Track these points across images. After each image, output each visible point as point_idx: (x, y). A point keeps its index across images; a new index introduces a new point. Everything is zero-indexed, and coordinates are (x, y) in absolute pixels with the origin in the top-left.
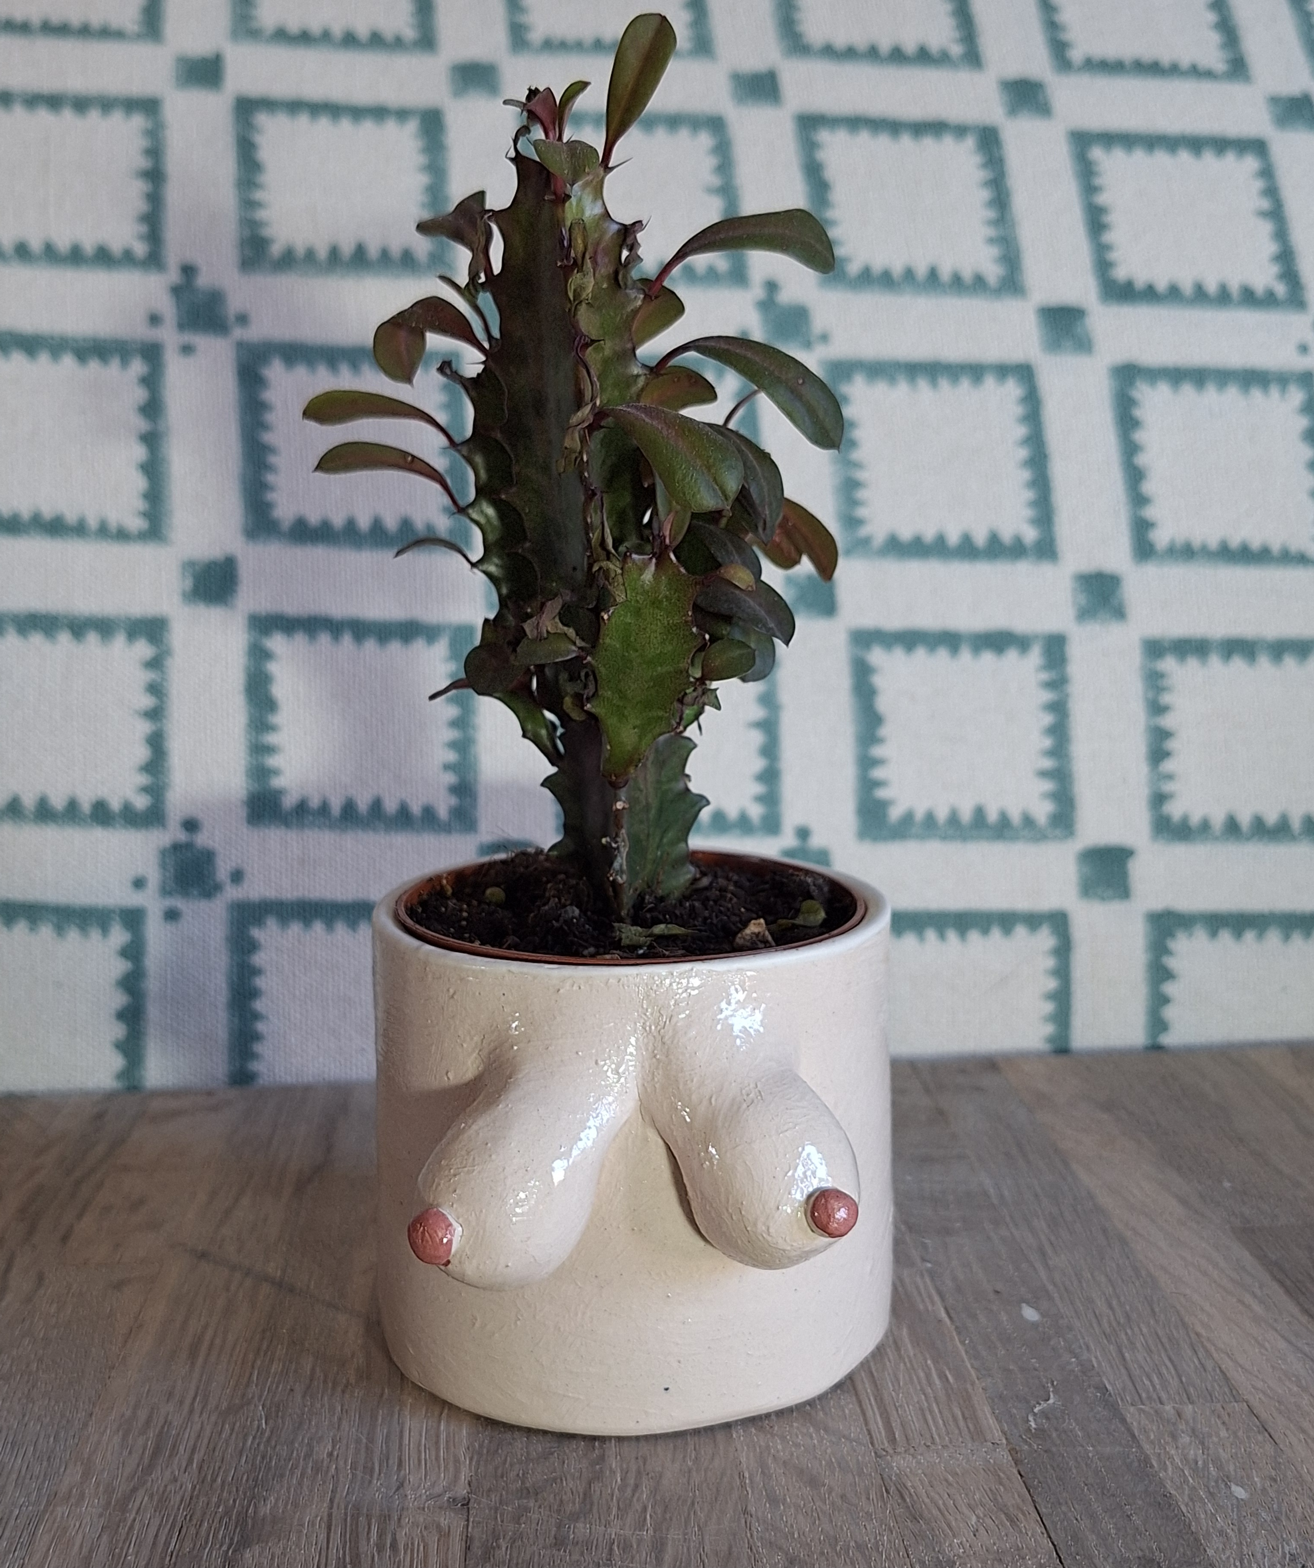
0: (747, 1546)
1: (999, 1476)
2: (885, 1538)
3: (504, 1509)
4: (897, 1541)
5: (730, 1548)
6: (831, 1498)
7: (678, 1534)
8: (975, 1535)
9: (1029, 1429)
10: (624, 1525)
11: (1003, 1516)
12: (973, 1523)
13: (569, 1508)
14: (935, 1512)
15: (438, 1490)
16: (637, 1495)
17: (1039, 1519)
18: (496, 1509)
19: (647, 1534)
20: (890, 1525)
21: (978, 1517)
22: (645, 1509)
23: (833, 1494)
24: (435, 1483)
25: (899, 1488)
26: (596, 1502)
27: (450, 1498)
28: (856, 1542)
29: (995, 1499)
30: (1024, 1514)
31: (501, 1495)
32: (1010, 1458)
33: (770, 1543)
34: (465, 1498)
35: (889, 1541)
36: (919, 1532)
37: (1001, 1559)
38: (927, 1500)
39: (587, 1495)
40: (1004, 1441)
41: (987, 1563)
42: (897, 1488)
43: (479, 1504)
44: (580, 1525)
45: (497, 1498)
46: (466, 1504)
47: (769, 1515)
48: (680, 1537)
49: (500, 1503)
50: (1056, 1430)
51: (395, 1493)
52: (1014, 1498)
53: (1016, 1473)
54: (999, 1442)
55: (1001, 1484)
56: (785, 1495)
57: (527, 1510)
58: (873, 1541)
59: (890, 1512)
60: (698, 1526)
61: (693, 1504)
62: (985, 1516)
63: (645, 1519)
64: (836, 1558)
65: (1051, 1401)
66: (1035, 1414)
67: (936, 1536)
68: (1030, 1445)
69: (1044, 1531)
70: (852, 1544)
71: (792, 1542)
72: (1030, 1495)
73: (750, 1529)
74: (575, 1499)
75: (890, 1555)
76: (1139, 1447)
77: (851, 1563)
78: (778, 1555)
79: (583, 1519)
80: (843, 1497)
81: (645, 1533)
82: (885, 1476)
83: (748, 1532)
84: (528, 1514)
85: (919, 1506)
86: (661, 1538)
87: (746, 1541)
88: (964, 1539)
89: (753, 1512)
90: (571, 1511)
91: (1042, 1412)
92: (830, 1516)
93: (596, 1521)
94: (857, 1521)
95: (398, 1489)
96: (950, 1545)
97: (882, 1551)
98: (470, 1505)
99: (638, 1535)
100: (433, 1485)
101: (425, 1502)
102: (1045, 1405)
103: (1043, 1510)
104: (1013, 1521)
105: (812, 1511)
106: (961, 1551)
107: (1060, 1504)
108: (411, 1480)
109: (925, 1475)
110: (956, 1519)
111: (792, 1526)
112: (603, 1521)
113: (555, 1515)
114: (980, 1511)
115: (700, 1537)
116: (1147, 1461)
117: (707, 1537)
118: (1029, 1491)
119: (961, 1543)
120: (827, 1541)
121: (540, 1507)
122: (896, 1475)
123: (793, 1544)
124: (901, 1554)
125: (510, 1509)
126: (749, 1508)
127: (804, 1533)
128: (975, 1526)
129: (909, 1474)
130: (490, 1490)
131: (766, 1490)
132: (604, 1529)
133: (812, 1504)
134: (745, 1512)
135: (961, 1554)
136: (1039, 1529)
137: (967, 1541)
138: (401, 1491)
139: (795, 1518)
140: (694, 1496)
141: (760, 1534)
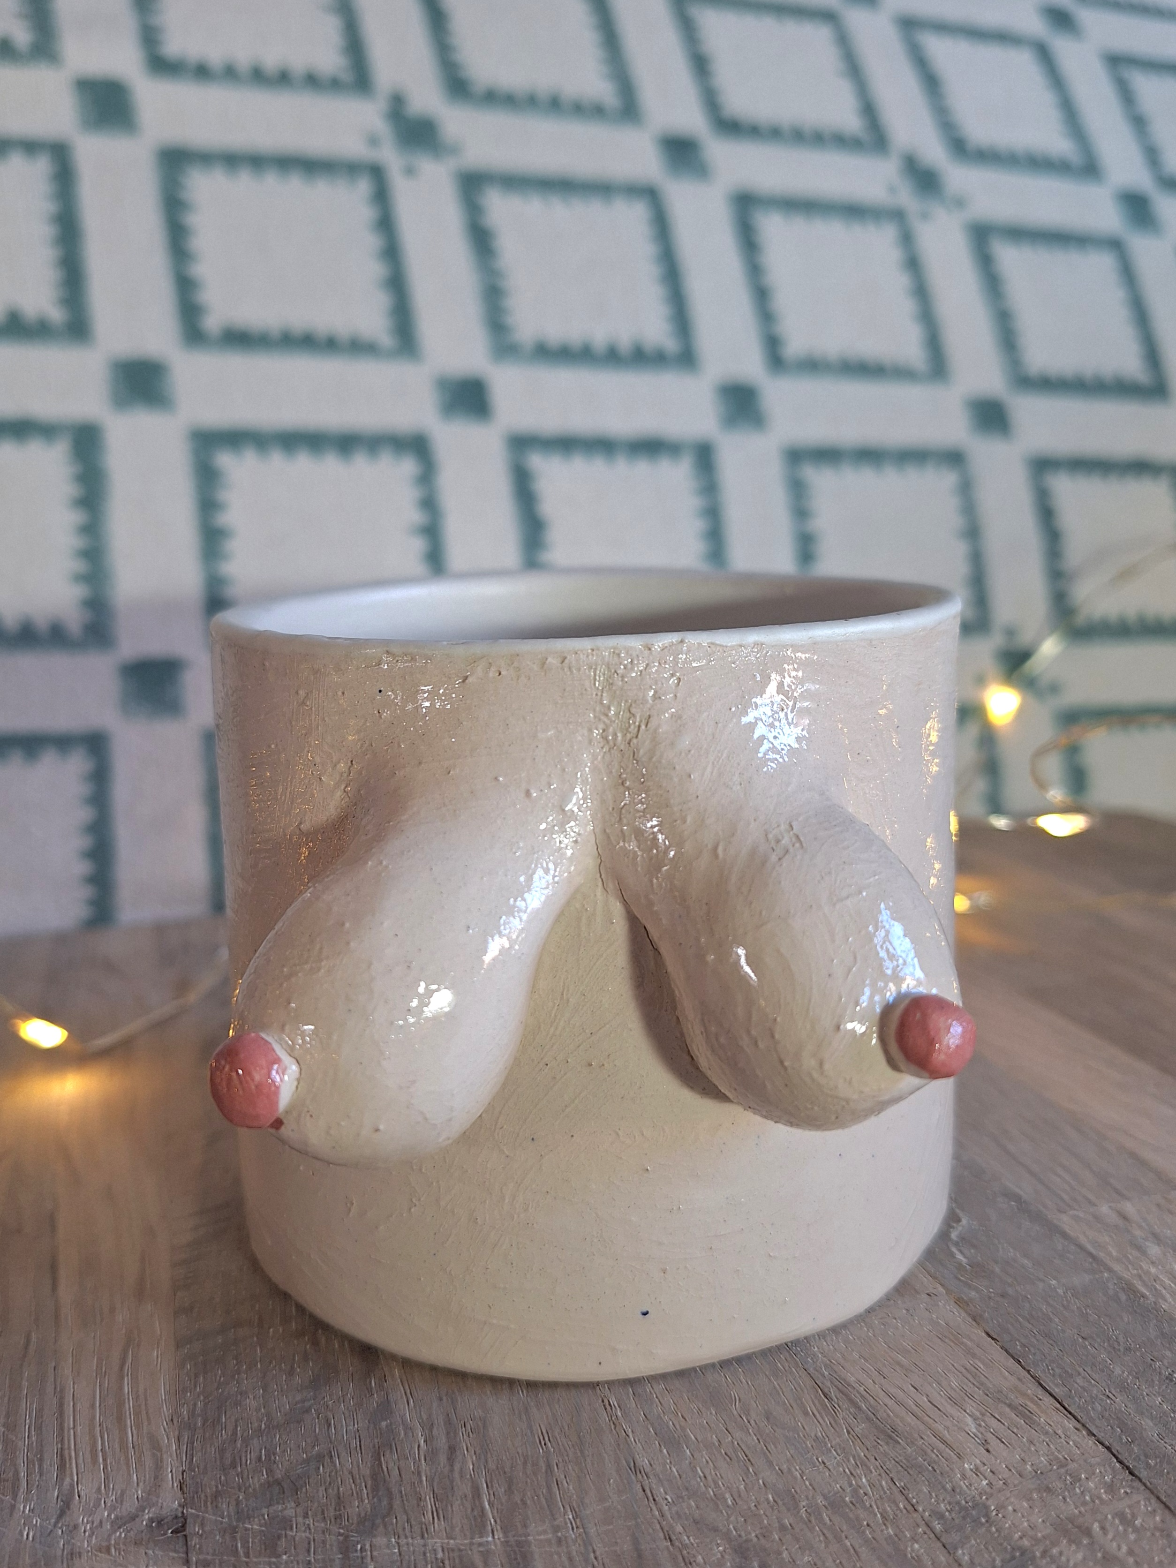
0: (661, 1535)
1: (962, 1343)
2: (864, 1480)
3: (246, 1529)
4: (884, 1483)
5: (636, 1542)
6: (752, 1422)
7: (545, 1532)
8: (988, 1451)
9: (960, 1266)
10: (452, 1528)
11: (1007, 1410)
12: (974, 1430)
13: (354, 1509)
14: (910, 1419)
15: (129, 1506)
16: (457, 1467)
17: (1058, 1406)
18: (234, 1530)
19: (494, 1540)
20: (859, 1456)
21: (975, 1419)
22: (477, 1493)
23: (753, 1414)
24: (122, 1494)
25: (840, 1386)
26: (395, 1490)
27: (151, 1520)
28: (825, 1497)
29: (982, 1384)
30: (1032, 1401)
31: (238, 1502)
32: (964, 1314)
33: (696, 1522)
34: (176, 1517)
35: (872, 1485)
36: (908, 1461)
37: (1048, 1487)
38: (890, 1403)
39: (378, 1480)
40: (941, 1289)
41: (1031, 1500)
42: (838, 1389)
43: (202, 1525)
44: (380, 1541)
45: (231, 1508)
46: (180, 1525)
47: (674, 1470)
48: (550, 1536)
49: (238, 1520)
50: (996, 1262)
51: (55, 1525)
52: (1005, 1378)
53: (984, 1335)
54: (934, 1291)
55: (974, 1356)
56: (683, 1429)
57: (286, 1524)
58: (848, 1490)
59: (848, 1432)
60: (572, 1509)
61: (549, 1466)
62: (983, 1415)
63: (483, 1510)
64: (809, 1534)
65: (964, 1221)
66: (956, 1244)
67: (935, 1462)
68: (976, 1289)
69: (1079, 1426)
70: (820, 1500)
71: (729, 1516)
72: (1024, 1368)
73: (654, 1500)
74: (361, 1490)
75: (885, 1510)
76: (1110, 1270)
77: (835, 1537)
78: (718, 1545)
79: (381, 1529)
80: (768, 1416)
81: (490, 1539)
82: (811, 1370)
83: (654, 1508)
84: (289, 1533)
85: (885, 1414)
86: (519, 1544)
87: (658, 1527)
88: (978, 1462)
89: (648, 1469)
90: (359, 1515)
91: (962, 1238)
92: (765, 1454)
93: (404, 1529)
94: (809, 1455)
95: (62, 1514)
96: (964, 1477)
97: (871, 1506)
98: (189, 1530)
99: (480, 1545)
100: (120, 1500)
101: (110, 1536)
102: (960, 1228)
103: (1056, 1391)
104: (1027, 1416)
105: (735, 1451)
106: (985, 1482)
107: (1071, 1376)
108: (82, 1494)
109: (865, 1359)
110: (947, 1428)
111: (716, 1483)
112: (416, 1528)
113: (335, 1529)
114: (971, 1406)
115: (582, 1530)
116: (1129, 1289)
117: (592, 1531)
118: (1019, 1362)
119: (977, 1469)
120: (780, 1503)
121: (306, 1516)
122: (826, 1366)
123: (732, 1518)
124: (901, 1506)
125: (255, 1527)
126: (639, 1462)
127: (740, 1496)
128: (980, 1435)
129: (842, 1361)
130: (216, 1495)
131: (652, 1425)
132: (421, 1542)
133: (730, 1438)
134: (636, 1469)
135: (988, 1490)
136: (1070, 1424)
137: (984, 1464)
138: (66, 1519)
139: (715, 1467)
140: (547, 1453)
141: (674, 1509)
